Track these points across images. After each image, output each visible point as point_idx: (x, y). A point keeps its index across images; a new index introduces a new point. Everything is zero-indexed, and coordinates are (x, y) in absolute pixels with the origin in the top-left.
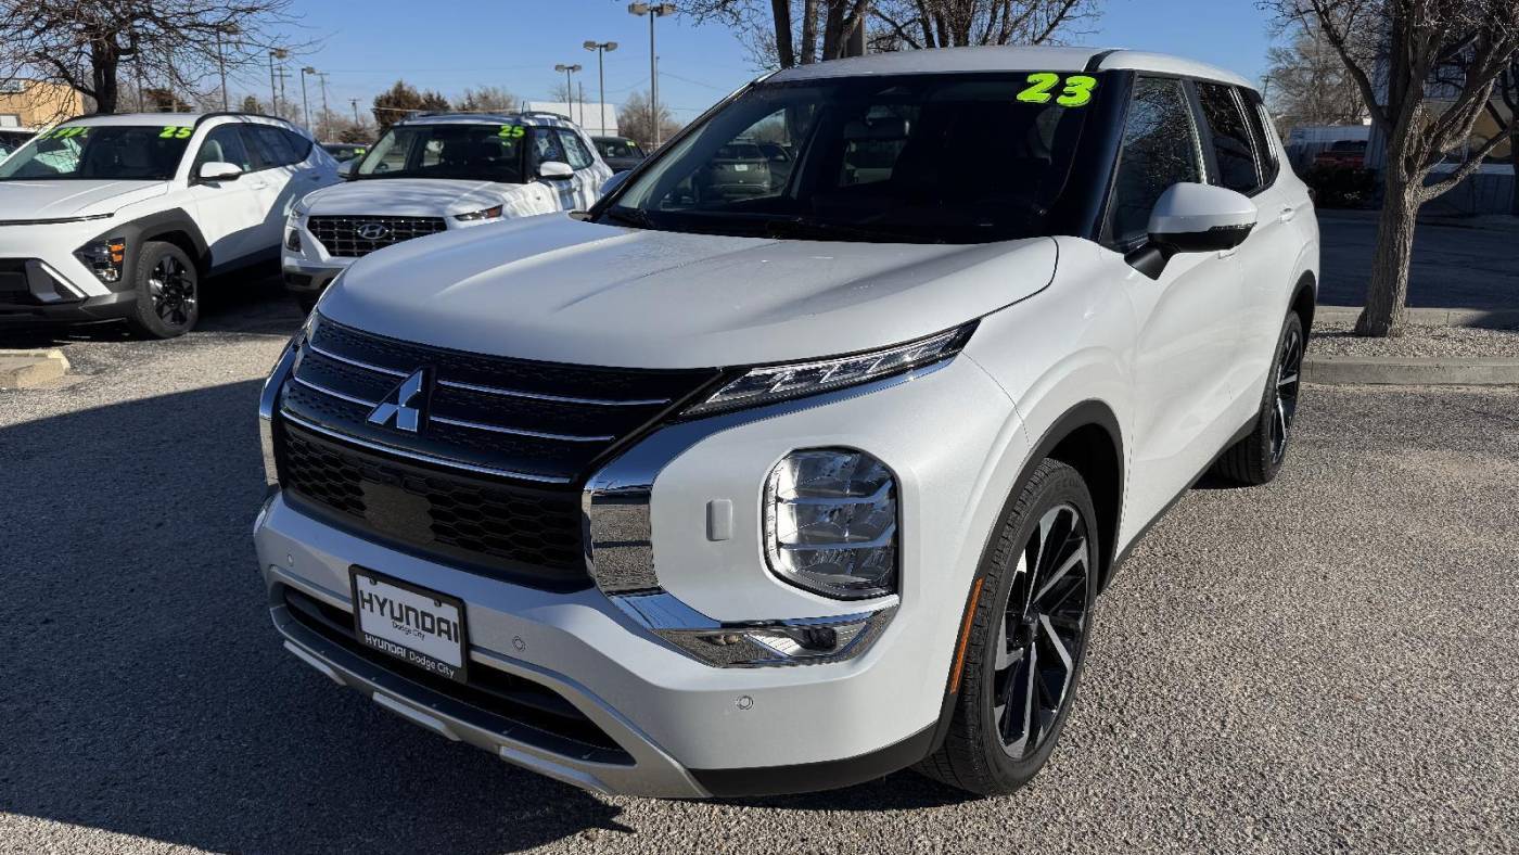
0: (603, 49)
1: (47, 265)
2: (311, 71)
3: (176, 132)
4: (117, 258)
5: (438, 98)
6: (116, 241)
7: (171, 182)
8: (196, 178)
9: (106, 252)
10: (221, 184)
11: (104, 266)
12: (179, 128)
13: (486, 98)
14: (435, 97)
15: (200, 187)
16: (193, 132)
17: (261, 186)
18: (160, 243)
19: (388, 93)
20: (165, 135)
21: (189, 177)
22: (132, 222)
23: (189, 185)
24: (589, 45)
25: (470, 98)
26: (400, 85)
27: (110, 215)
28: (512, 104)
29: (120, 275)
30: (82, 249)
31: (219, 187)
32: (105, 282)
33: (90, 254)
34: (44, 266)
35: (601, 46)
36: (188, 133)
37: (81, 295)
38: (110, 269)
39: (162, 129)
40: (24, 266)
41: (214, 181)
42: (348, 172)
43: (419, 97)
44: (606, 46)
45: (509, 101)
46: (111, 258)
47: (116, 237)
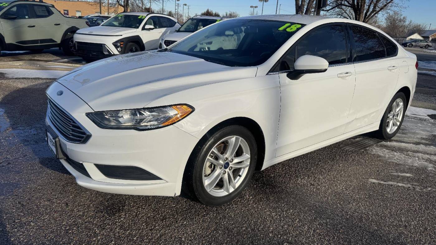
0: (255, 8)
1: (107, 46)
2: (185, 5)
3: (142, 17)
4: (122, 46)
6: (121, 42)
7: (137, 29)
8: (143, 29)
9: (119, 44)
11: (118, 47)
14: (217, 13)
15: (144, 31)
16: (145, 17)
18: (132, 43)
20: (139, 17)
22: (126, 38)
24: (251, 7)
26: (208, 10)
27: (121, 35)
29: (122, 50)
30: (114, 43)
31: (149, 31)
32: (118, 51)
34: (106, 46)
35: (254, 7)
36: (144, 18)
37: (113, 54)
38: (120, 48)
39: (139, 16)
40: (102, 46)
42: (177, 30)
43: (213, 13)
44: (255, 7)
46: (120, 46)
47: (123, 40)
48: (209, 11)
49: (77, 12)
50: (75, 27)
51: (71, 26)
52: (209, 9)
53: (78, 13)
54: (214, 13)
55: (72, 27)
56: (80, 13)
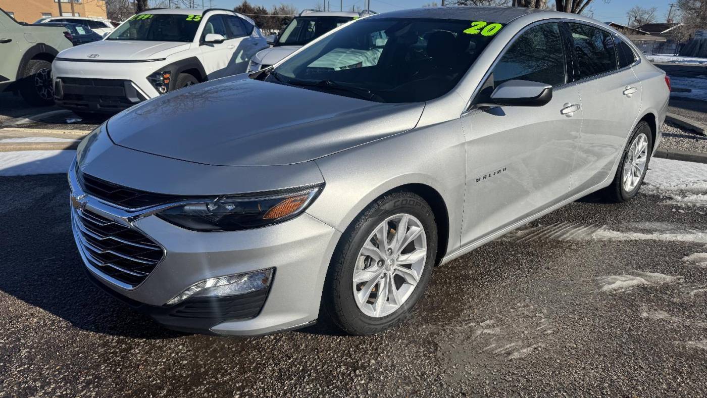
1: (134, 83)
3: (194, 18)
4: (167, 81)
5: (263, 9)
6: (165, 73)
7: (192, 44)
8: (203, 42)
9: (162, 78)
10: (215, 45)
11: (160, 85)
12: (195, 16)
13: (283, 9)
14: (261, 8)
15: (204, 47)
16: (201, 18)
17: (232, 47)
18: (186, 74)
19: (240, 6)
20: (189, 19)
21: (200, 41)
22: (173, 63)
23: (200, 45)
25: (276, 9)
27: (164, 59)
28: (295, 12)
29: (168, 90)
30: (150, 76)
31: (213, 46)
32: (159, 92)
33: (154, 79)
34: (132, 84)
36: (199, 19)
38: (163, 87)
39: (187, 16)
40: (123, 84)
41: (211, 43)
42: (273, 41)
45: (294, 11)
46: (164, 81)
47: (166, 70)
50: (44, 44)
51: (35, 44)
55: (38, 44)
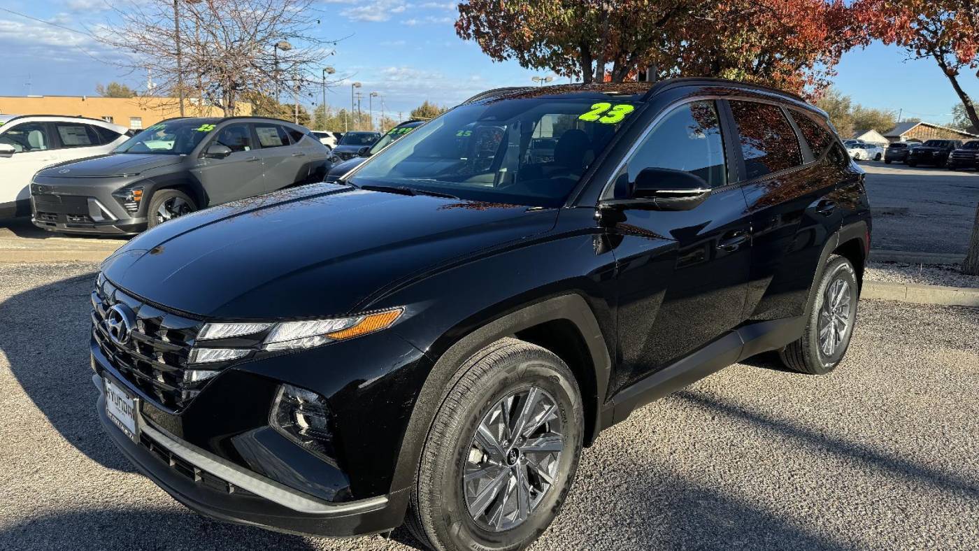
48: (429, 105)
49: (132, 121)
52: (429, 102)
53: (136, 121)
54: (440, 109)
56: (140, 122)
